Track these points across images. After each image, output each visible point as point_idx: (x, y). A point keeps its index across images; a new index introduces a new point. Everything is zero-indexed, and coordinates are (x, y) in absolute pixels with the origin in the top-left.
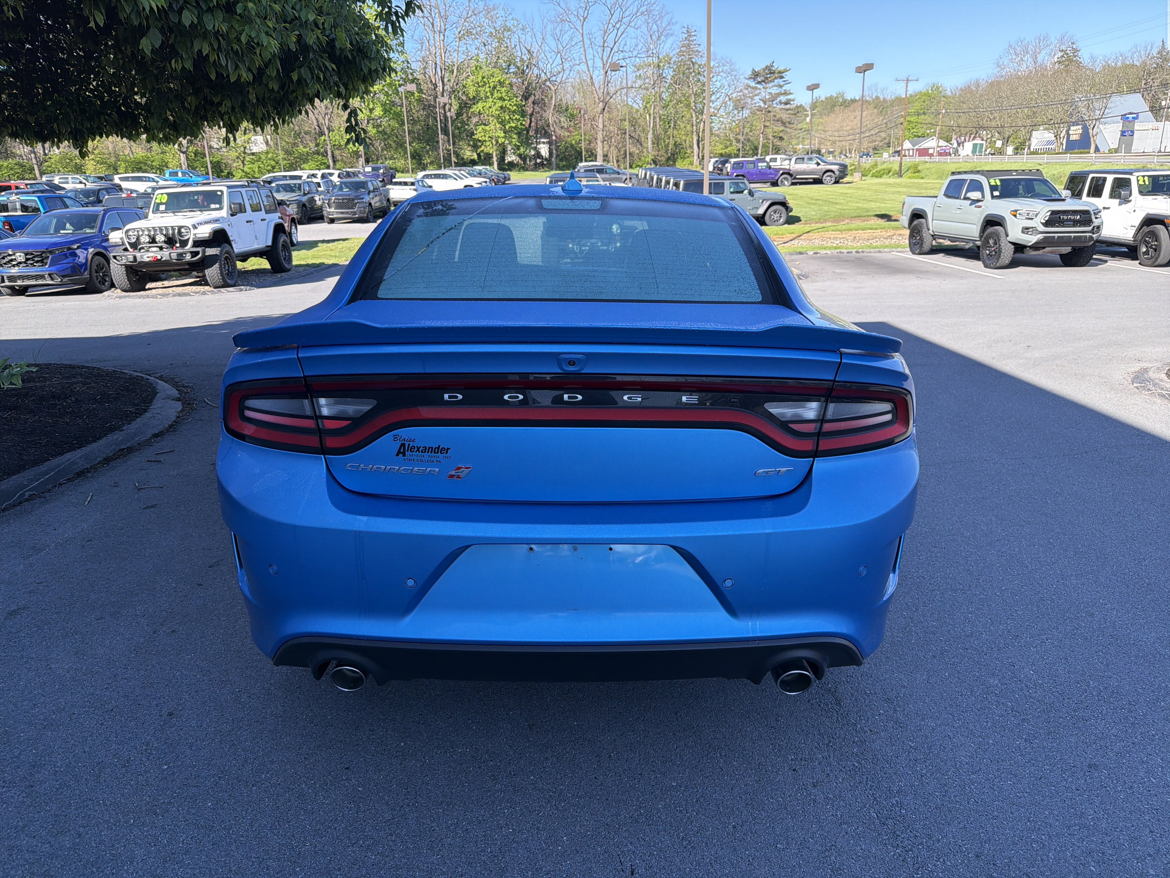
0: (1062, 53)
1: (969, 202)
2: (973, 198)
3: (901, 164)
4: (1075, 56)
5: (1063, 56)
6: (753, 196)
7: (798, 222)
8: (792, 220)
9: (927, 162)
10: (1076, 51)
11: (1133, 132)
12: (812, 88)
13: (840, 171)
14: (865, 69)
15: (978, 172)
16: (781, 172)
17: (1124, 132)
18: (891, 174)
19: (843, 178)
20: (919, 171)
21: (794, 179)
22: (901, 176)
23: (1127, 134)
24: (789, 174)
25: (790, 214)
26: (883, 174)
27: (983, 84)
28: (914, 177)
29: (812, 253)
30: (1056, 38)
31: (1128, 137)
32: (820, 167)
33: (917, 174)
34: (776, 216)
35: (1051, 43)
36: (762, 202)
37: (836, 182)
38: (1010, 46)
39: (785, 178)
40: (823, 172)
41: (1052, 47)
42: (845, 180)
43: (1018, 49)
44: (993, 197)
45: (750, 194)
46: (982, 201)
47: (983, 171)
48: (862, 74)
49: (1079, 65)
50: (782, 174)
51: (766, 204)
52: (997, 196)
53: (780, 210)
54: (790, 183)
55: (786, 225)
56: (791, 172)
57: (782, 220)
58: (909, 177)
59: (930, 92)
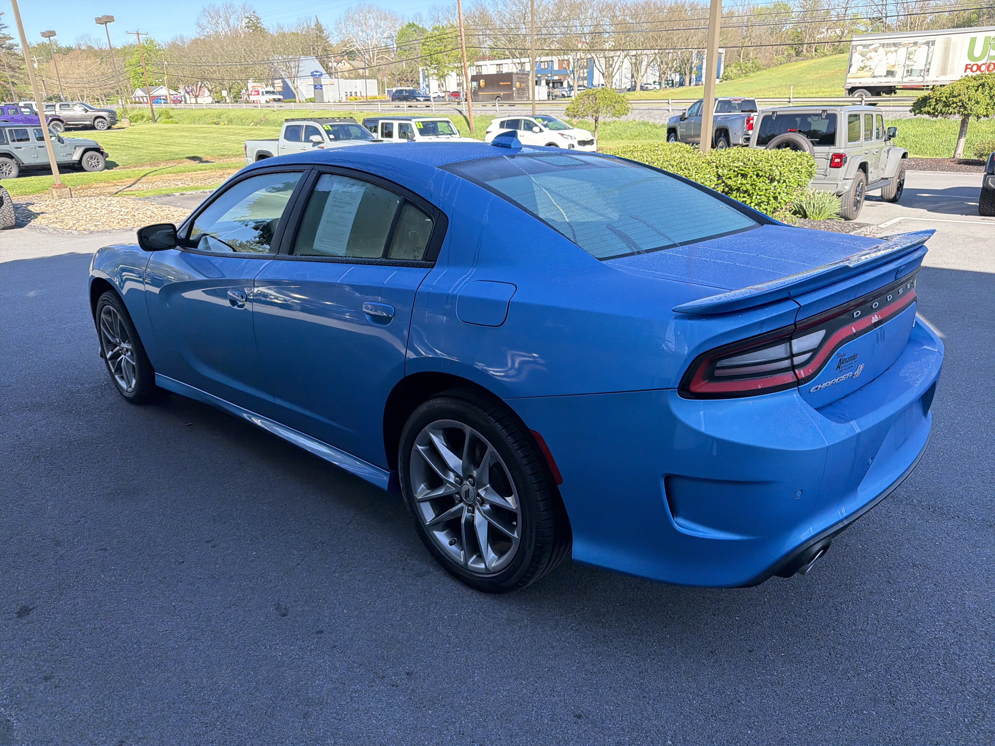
0: (248, 20)
1: (312, 144)
2: (314, 140)
3: (152, 110)
4: (259, 23)
5: (249, 22)
6: (63, 143)
7: (116, 167)
8: (110, 165)
9: (174, 109)
10: (258, 19)
11: (321, 86)
12: (47, 35)
13: (111, 118)
14: (105, 20)
15: (311, 119)
16: (50, 118)
17: (316, 86)
18: (145, 119)
19: (114, 124)
20: (171, 117)
21: (65, 125)
22: (156, 121)
23: (318, 87)
24: (59, 120)
25: (107, 159)
26: (137, 119)
27: (187, 42)
28: (168, 123)
29: (178, 194)
30: (239, 6)
31: (319, 90)
32: (88, 113)
33: (171, 119)
34: (93, 162)
35: (237, 10)
36: (75, 148)
37: (109, 128)
38: (205, 10)
39: (56, 125)
40: (94, 117)
41: (238, 13)
42: (118, 125)
43: (212, 12)
44: (331, 139)
45: (59, 141)
46: (323, 143)
47: (315, 118)
48: (104, 25)
49: (262, 30)
50: (51, 121)
51: (79, 151)
52: (332, 139)
53: (96, 156)
54: (63, 129)
55: (106, 170)
56: (61, 118)
57: (100, 165)
58: (165, 122)
59: (145, 45)
